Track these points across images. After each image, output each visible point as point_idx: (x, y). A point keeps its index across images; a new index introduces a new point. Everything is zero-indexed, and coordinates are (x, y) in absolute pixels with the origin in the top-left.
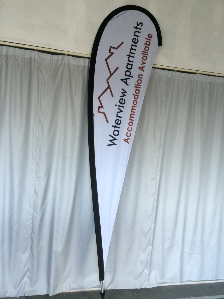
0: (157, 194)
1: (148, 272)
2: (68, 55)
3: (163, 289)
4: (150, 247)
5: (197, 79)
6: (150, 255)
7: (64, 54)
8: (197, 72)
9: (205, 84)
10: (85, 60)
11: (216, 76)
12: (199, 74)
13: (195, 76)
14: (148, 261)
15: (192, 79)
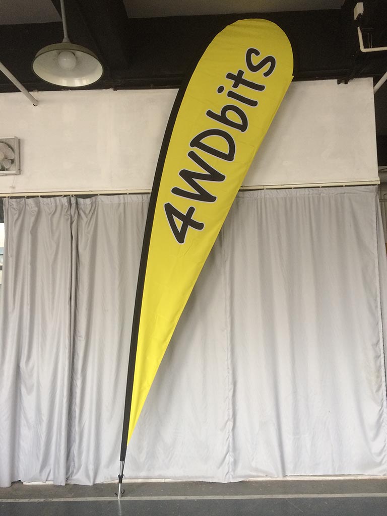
0: (229, 349)
1: (232, 460)
2: (101, 195)
3: (254, 484)
4: (231, 424)
5: (265, 195)
6: (231, 435)
7: (97, 195)
8: (265, 187)
10: (119, 198)
11: (291, 188)
12: (267, 189)
13: (261, 194)
14: (229, 443)
15: (258, 197)
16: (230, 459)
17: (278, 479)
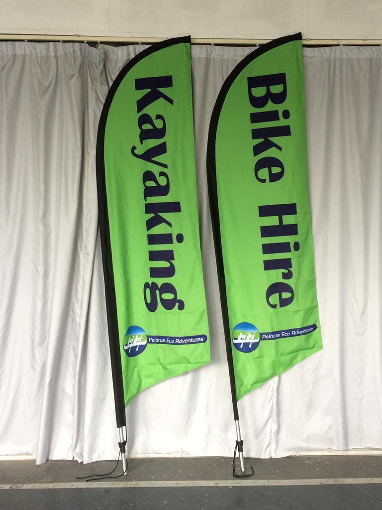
3: (307, 462)
5: (341, 55)
6: (275, 394)
8: (339, 44)
9: (359, 63)
11: (379, 46)
12: (344, 45)
13: (336, 52)
14: (272, 405)
15: (331, 57)
16: (272, 426)
17: (339, 453)
